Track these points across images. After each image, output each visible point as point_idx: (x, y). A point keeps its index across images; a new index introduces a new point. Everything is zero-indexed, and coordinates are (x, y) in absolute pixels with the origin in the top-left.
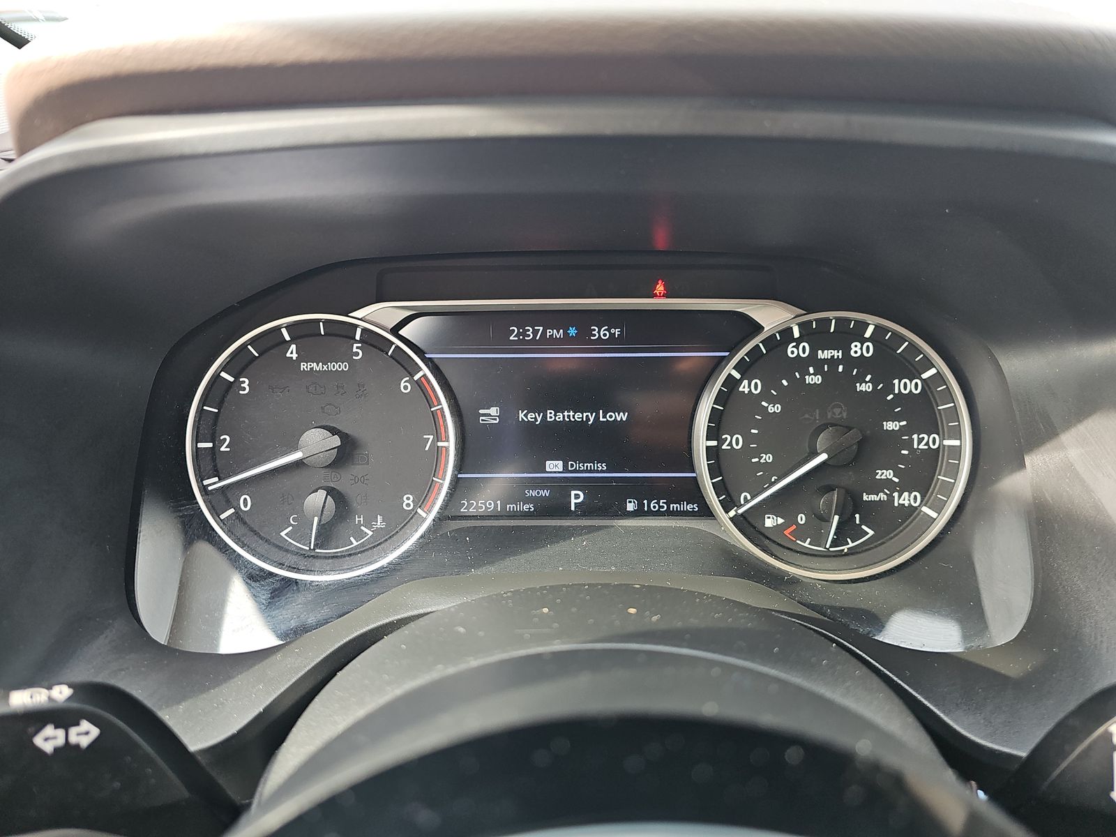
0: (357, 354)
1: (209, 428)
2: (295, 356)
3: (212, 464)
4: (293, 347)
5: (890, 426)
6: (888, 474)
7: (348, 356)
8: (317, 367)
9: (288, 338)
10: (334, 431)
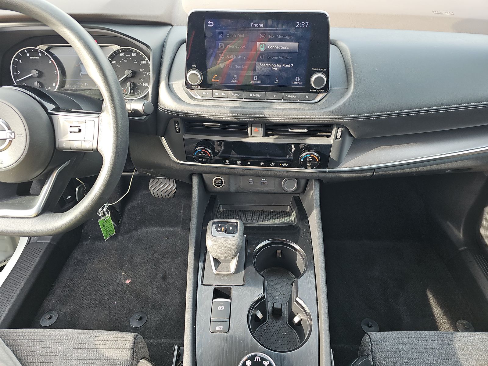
0: (40, 55)
1: (15, 70)
2: (29, 56)
3: (16, 77)
4: (28, 54)
5: (141, 70)
6: (141, 80)
7: (38, 56)
8: (33, 58)
9: (26, 52)
10: (37, 70)
